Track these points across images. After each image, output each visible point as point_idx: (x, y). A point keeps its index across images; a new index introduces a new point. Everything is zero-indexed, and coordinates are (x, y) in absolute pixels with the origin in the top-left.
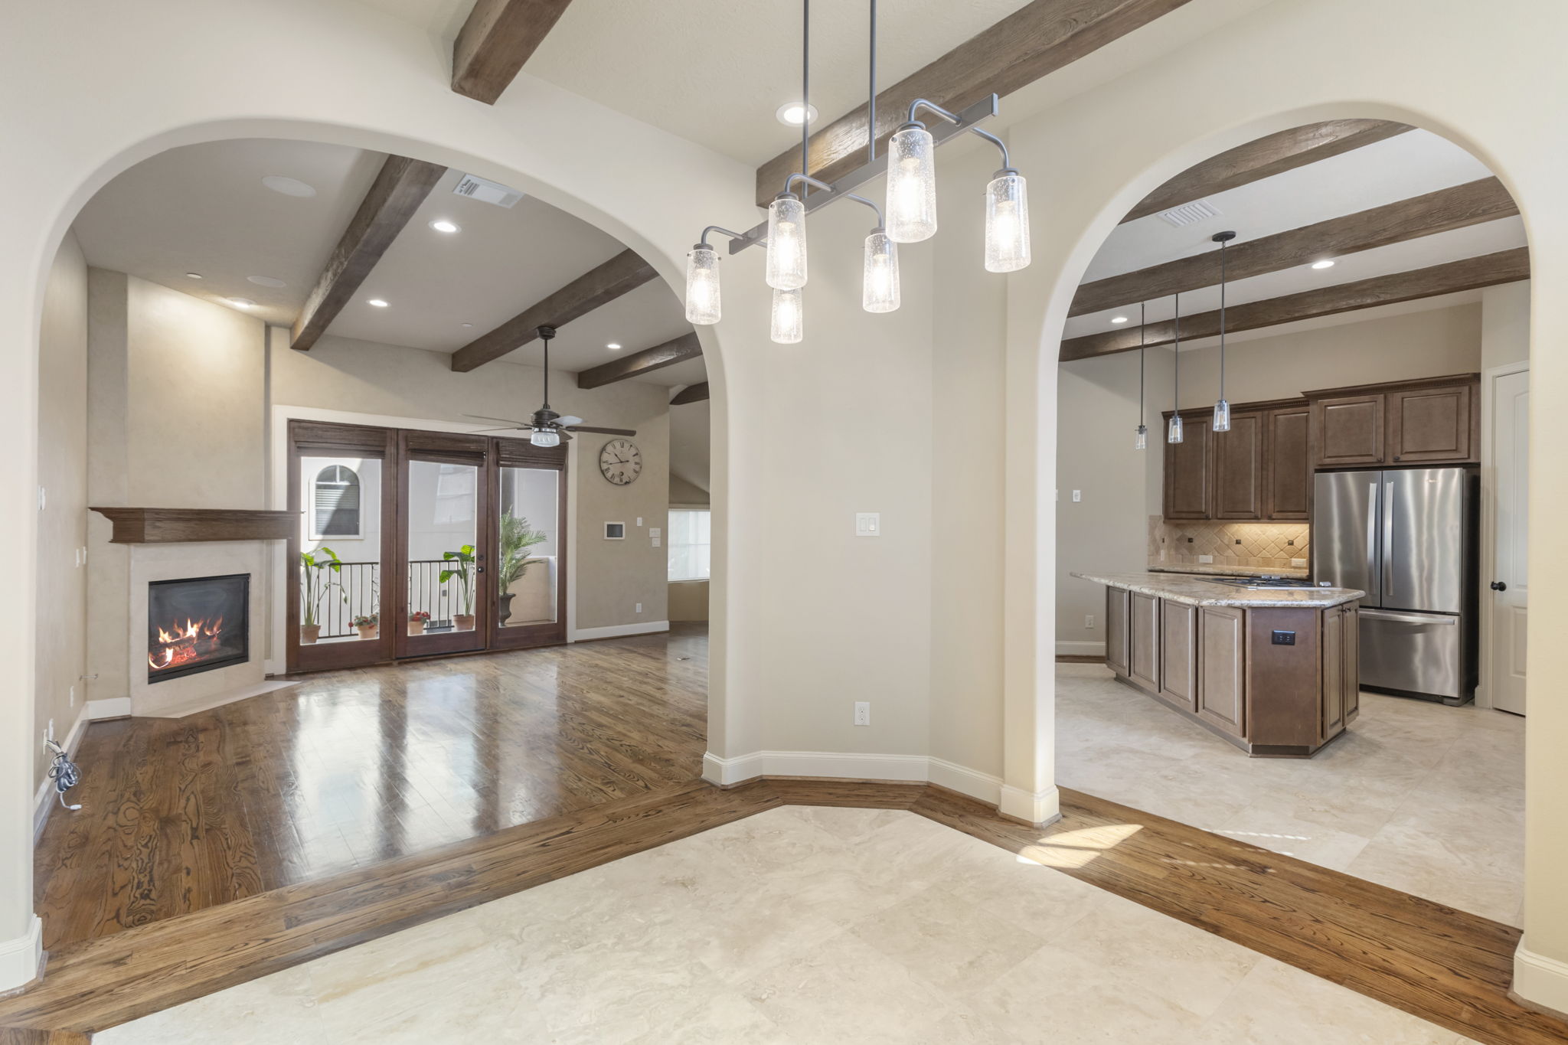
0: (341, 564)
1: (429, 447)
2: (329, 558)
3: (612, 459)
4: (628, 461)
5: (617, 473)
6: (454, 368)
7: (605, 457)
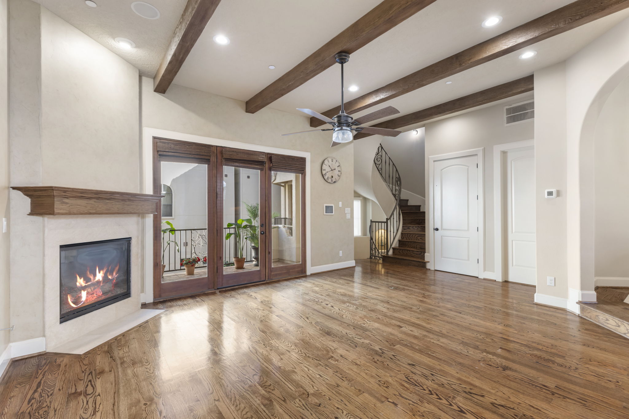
0: (175, 230)
1: (235, 157)
2: (169, 227)
3: (328, 169)
4: (335, 169)
5: (330, 176)
6: (247, 111)
7: (324, 166)
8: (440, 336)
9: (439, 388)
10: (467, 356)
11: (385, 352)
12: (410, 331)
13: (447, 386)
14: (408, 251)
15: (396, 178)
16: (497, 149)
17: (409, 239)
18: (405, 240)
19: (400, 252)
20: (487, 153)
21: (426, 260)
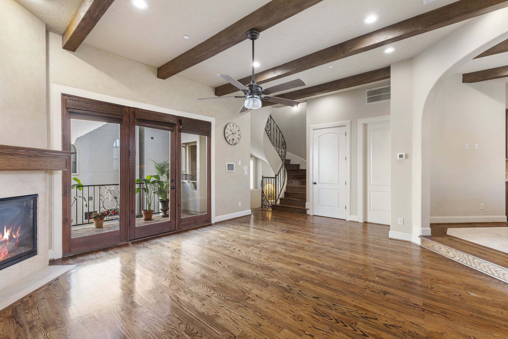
0: (83, 186)
1: (147, 118)
2: (76, 183)
3: (230, 133)
5: (232, 139)
6: (159, 76)
7: (226, 130)
8: (331, 270)
9: (342, 316)
10: (355, 285)
11: (292, 288)
12: (308, 268)
13: (348, 314)
14: (292, 201)
15: (282, 142)
16: (360, 123)
17: (293, 191)
18: (289, 192)
19: (286, 201)
20: (353, 125)
21: (307, 207)
